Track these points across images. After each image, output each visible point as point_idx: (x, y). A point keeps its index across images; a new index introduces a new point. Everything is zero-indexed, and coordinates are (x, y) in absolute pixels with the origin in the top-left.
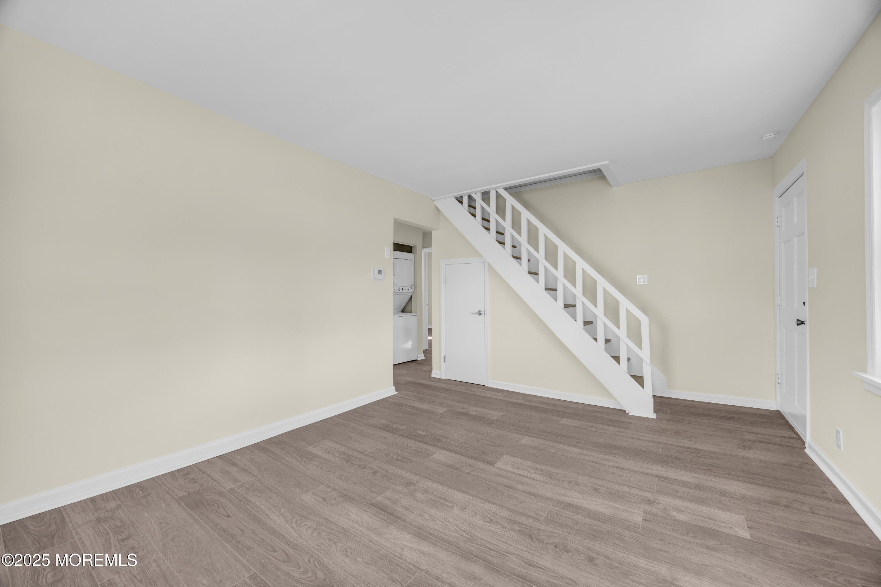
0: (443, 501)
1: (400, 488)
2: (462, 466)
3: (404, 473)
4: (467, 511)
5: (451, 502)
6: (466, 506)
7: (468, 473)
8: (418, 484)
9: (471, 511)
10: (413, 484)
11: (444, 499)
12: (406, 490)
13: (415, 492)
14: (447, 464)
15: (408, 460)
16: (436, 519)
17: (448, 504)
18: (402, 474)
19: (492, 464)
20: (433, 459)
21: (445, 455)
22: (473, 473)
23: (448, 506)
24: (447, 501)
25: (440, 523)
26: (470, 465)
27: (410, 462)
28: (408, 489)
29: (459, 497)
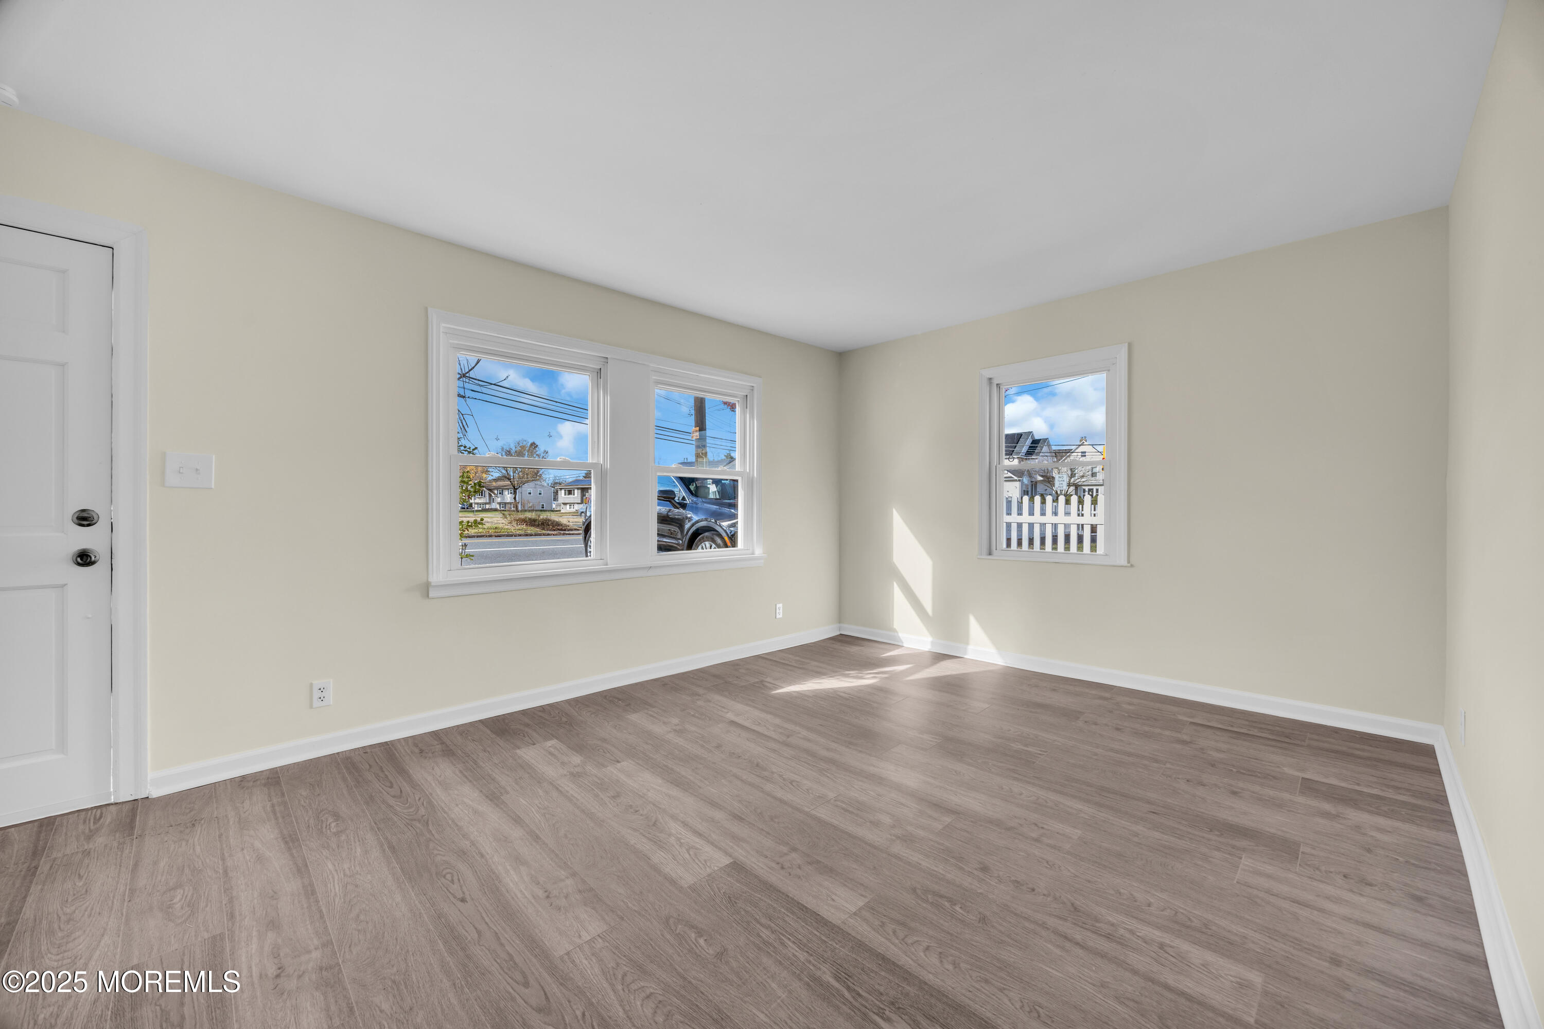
0: (848, 809)
1: (921, 833)
2: (799, 867)
3: (923, 863)
4: (817, 794)
5: (837, 806)
6: (818, 799)
7: (794, 849)
8: (889, 836)
9: (812, 794)
10: (899, 837)
11: (846, 811)
12: (909, 828)
13: (894, 825)
14: (831, 877)
15: (923, 897)
16: (860, 790)
17: (842, 804)
18: (927, 860)
19: (737, 867)
20: (862, 895)
21: (831, 903)
22: (785, 849)
23: (843, 802)
24: (843, 809)
25: (855, 786)
26: (783, 868)
27: (918, 891)
28: (906, 830)
29: (823, 813)
